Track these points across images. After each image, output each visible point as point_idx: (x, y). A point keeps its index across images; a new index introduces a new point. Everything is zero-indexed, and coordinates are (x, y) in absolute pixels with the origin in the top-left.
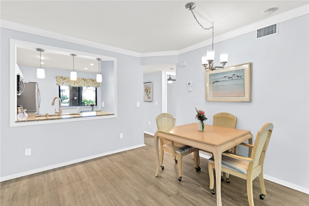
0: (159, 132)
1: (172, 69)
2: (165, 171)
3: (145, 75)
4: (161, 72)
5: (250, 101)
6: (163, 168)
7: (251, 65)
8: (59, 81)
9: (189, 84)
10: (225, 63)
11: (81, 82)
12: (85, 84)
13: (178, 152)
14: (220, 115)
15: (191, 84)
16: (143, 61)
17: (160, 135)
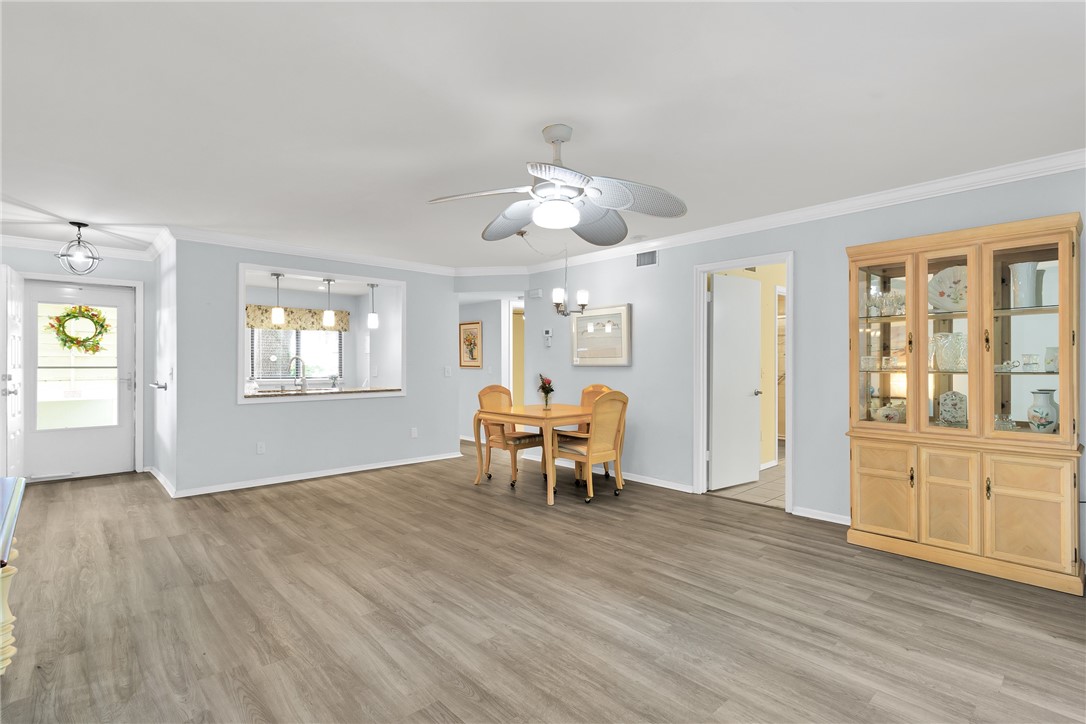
0: (480, 412)
1: (520, 298)
2: (493, 481)
3: (463, 307)
4: (500, 301)
5: (629, 365)
6: (490, 477)
7: (630, 307)
8: (252, 316)
9: (547, 332)
10: (583, 306)
11: (303, 319)
12: (313, 323)
13: (511, 443)
14: (591, 389)
15: (550, 334)
16: (459, 284)
17: (482, 416)
